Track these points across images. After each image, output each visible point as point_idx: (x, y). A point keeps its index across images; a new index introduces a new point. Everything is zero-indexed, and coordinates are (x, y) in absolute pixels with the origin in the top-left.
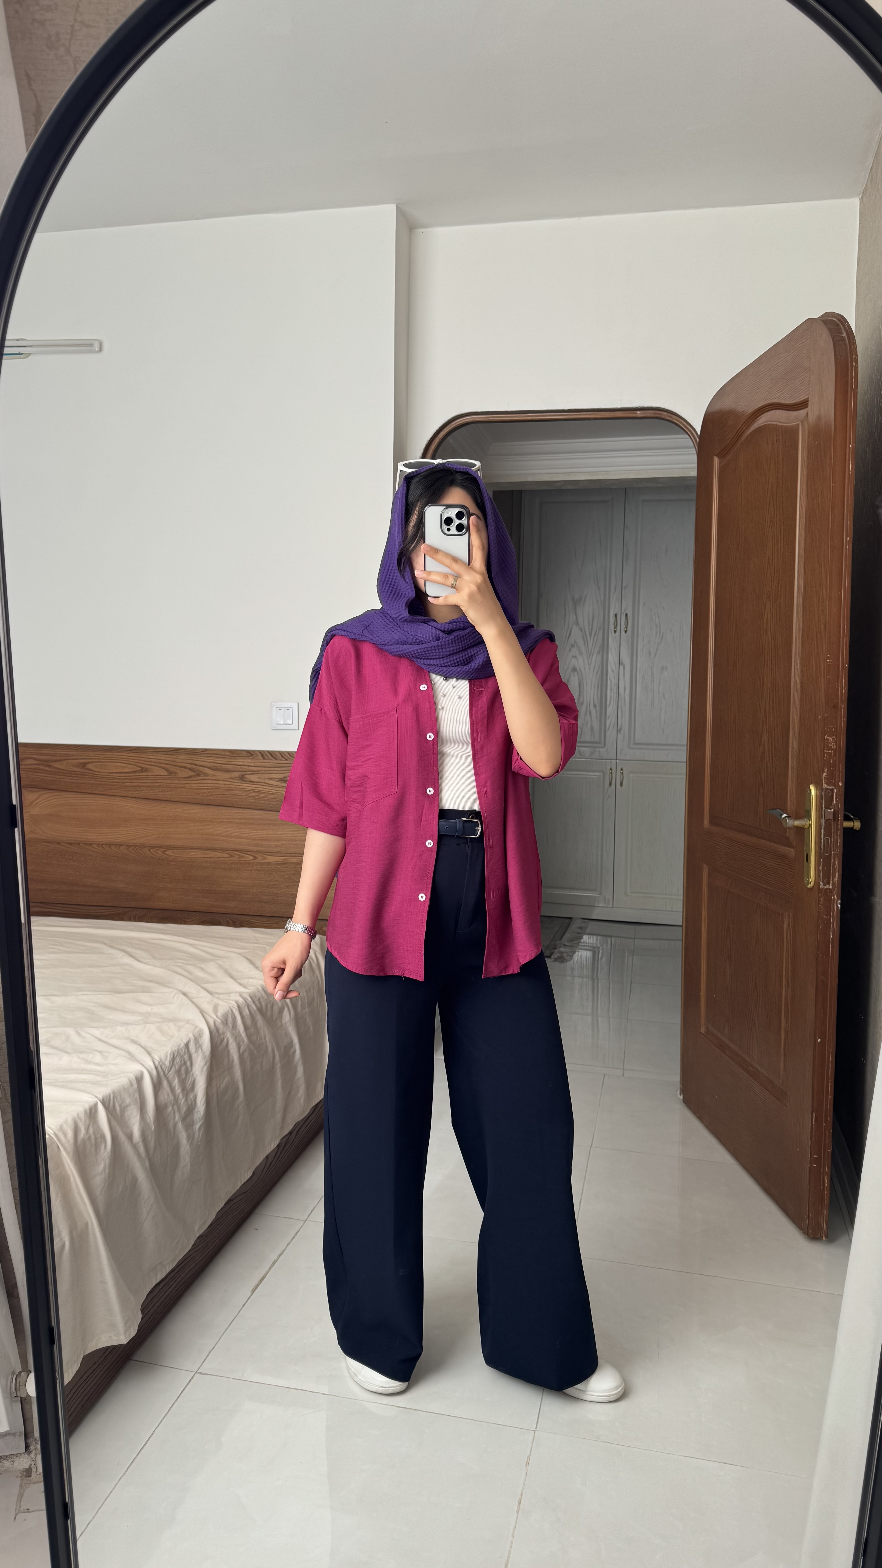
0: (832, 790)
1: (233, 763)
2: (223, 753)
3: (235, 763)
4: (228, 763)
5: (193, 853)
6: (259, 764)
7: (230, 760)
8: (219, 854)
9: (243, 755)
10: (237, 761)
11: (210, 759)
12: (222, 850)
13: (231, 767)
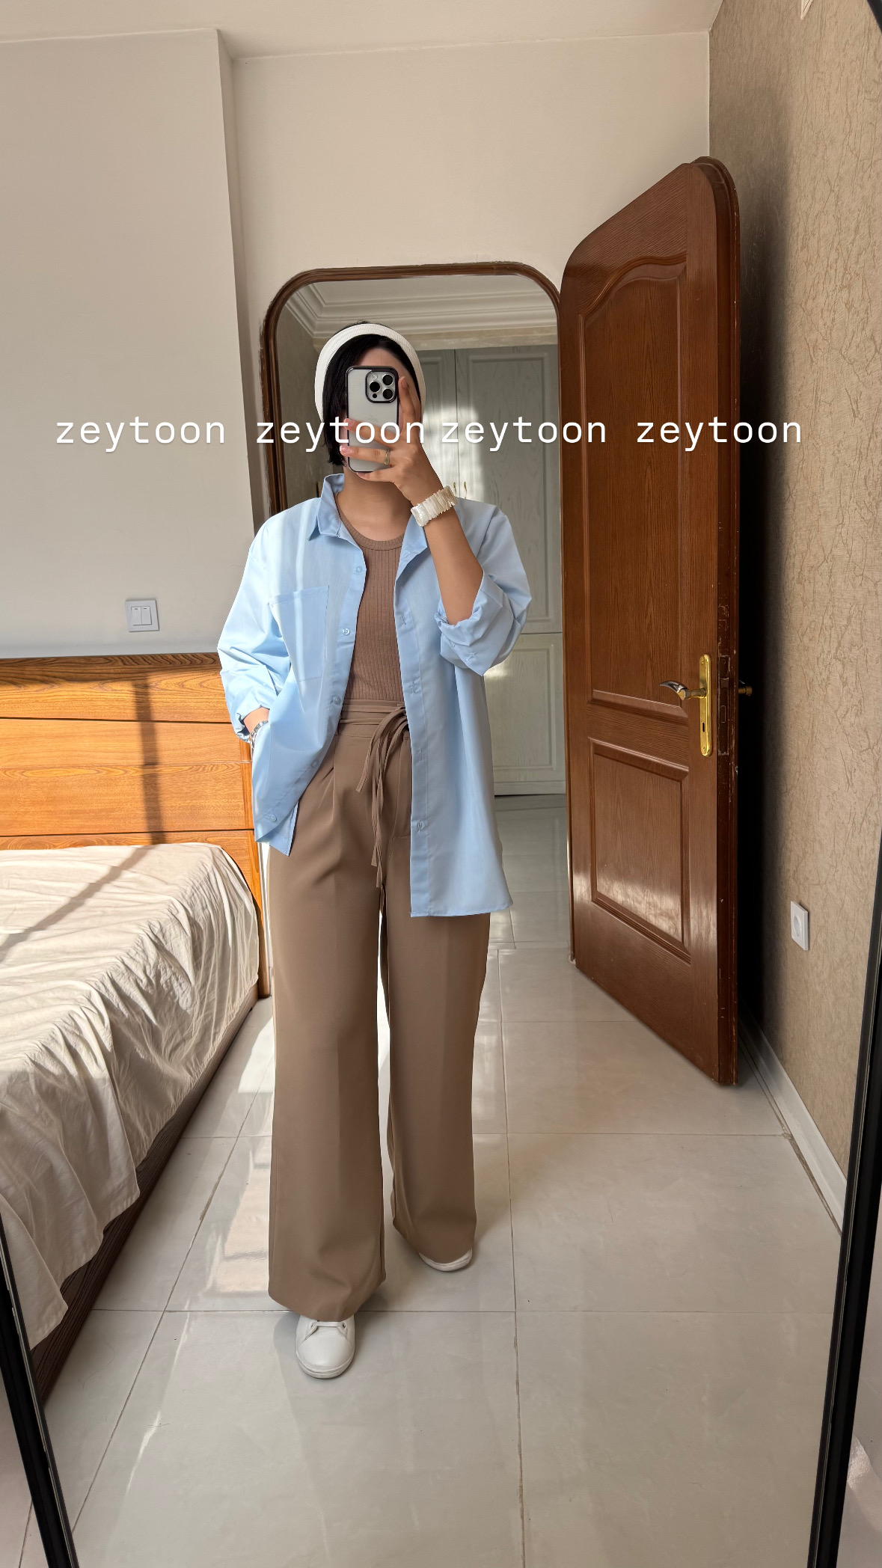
0: (727, 659)
4: (85, 671)
5: (55, 773)
6: (120, 671)
7: (86, 668)
8: (84, 771)
9: (100, 662)
10: (93, 667)
11: (63, 669)
12: (88, 767)
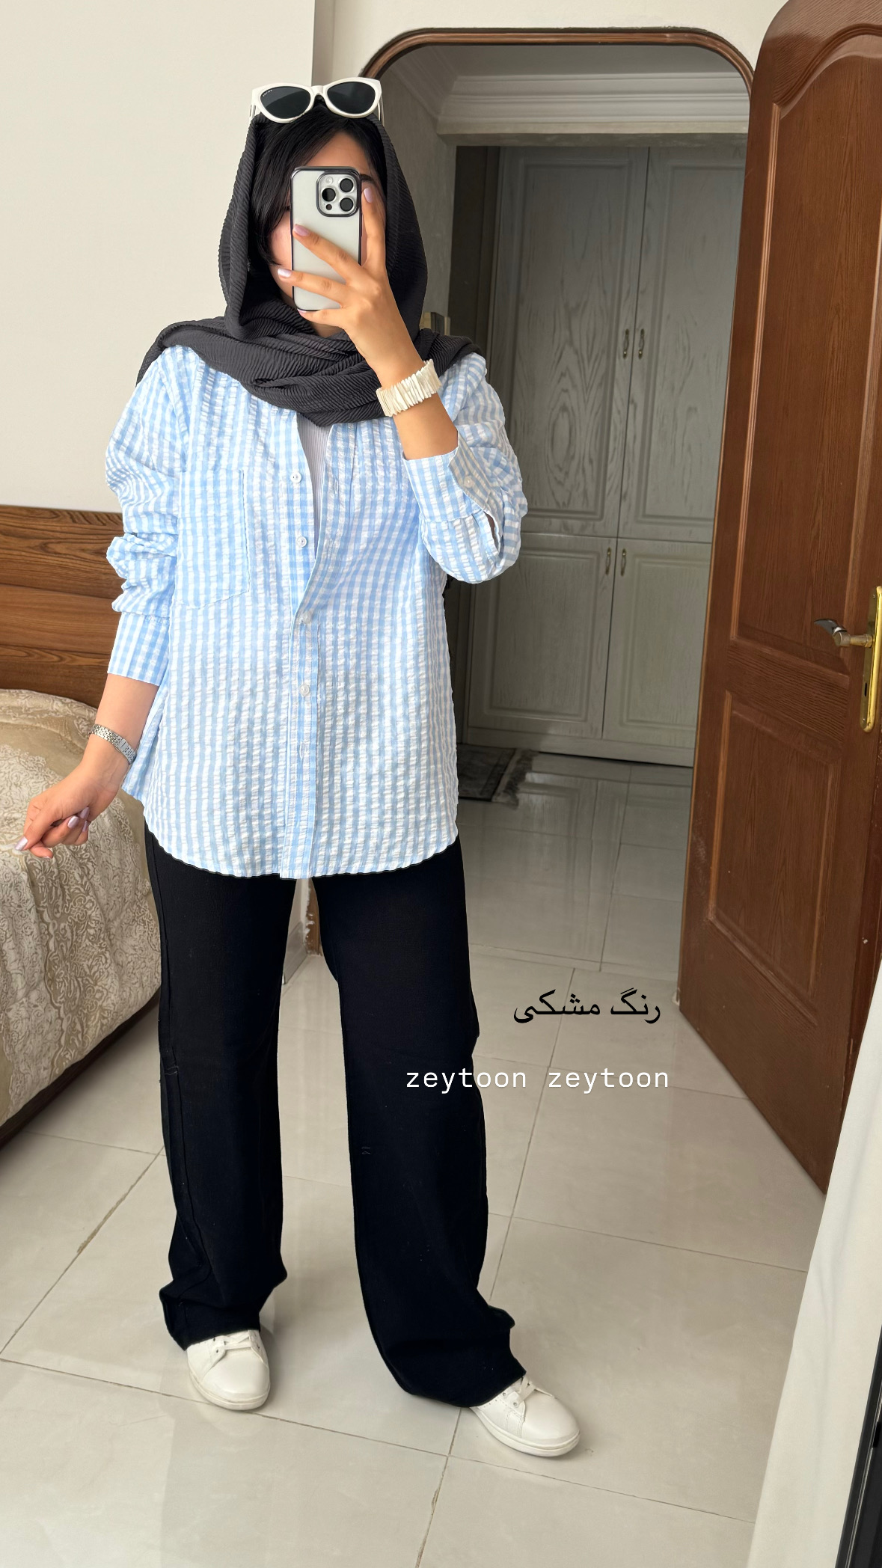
1: (31, 526)
2: (18, 512)
3: (34, 526)
4: (26, 526)
7: (29, 522)
9: (45, 516)
10: (37, 523)
13: (28, 532)
